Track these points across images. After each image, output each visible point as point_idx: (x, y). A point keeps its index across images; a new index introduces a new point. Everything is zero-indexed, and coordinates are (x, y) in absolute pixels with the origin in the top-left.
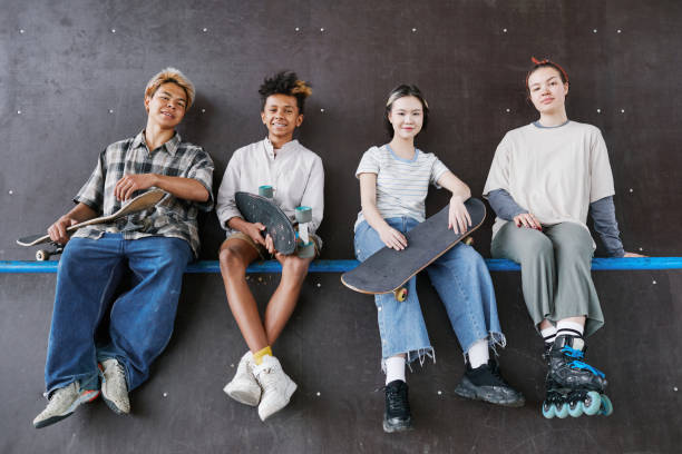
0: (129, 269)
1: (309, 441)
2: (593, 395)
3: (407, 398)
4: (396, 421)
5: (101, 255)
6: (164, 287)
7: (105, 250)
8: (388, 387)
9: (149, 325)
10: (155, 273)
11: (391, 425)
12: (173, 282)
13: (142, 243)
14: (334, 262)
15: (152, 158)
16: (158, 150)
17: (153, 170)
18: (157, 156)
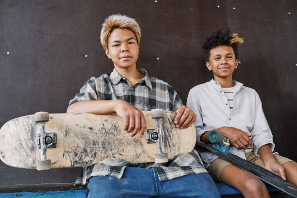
16: (137, 84)
17: (137, 100)
18: (137, 89)
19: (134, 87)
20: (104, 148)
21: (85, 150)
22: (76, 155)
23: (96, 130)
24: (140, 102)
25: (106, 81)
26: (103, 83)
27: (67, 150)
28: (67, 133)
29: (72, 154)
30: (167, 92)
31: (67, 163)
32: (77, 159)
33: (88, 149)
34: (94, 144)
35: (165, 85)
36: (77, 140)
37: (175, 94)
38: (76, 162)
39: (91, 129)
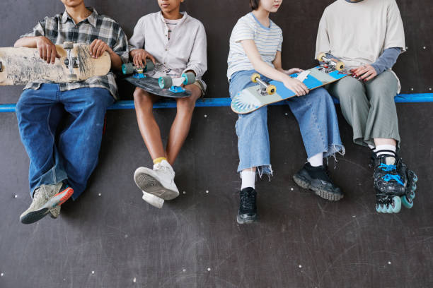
0: (65, 111)
1: (202, 224)
2: (397, 200)
3: (255, 200)
4: (246, 216)
5: (43, 102)
6: (91, 122)
7: (46, 98)
8: (242, 192)
9: (84, 150)
10: (83, 111)
11: (242, 219)
12: (97, 117)
13: (73, 92)
14: (216, 99)
15: (78, 28)
16: (82, 22)
17: (80, 36)
18: (81, 27)
19: (79, 25)
20: (36, 72)
21: (22, 74)
22: (16, 76)
23: (29, 59)
24: (82, 38)
25: (56, 20)
26: (52, 22)
27: (10, 73)
28: (9, 61)
29: (13, 77)
30: (111, 29)
31: (11, 82)
32: (17, 80)
33: (24, 73)
34: (28, 69)
35: (111, 23)
36: (16, 66)
37: (120, 29)
38: (17, 82)
39: (25, 58)
